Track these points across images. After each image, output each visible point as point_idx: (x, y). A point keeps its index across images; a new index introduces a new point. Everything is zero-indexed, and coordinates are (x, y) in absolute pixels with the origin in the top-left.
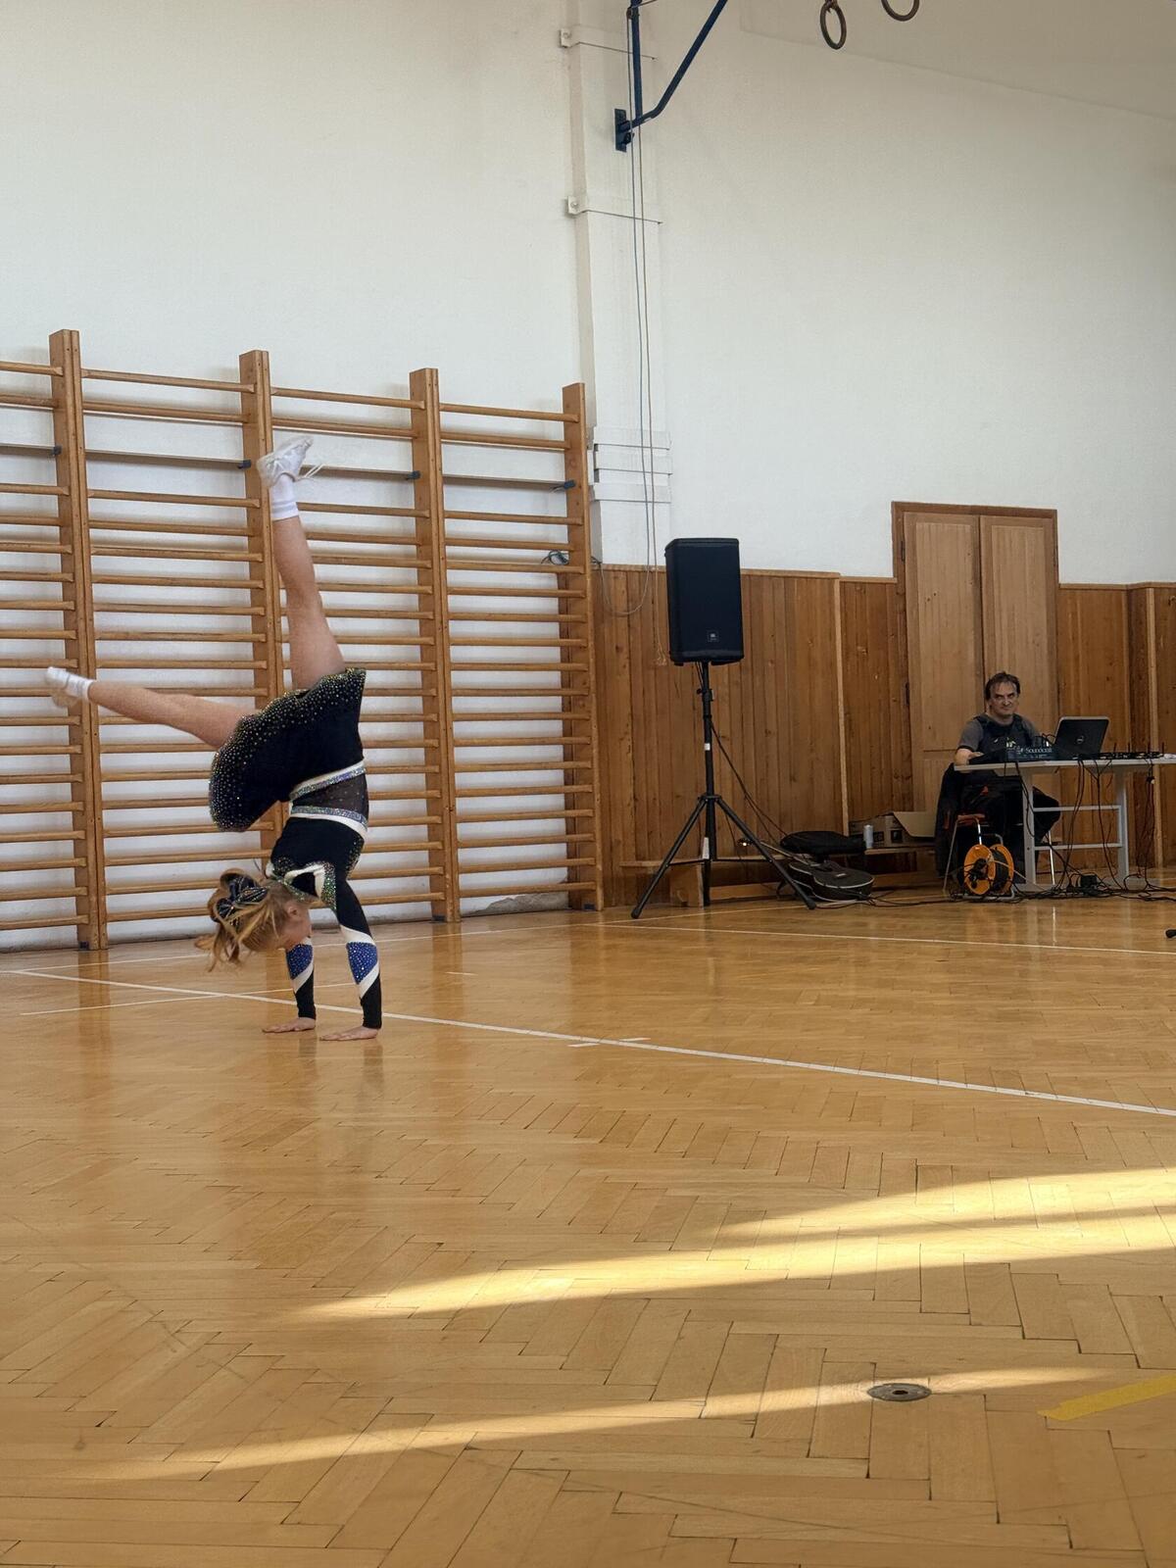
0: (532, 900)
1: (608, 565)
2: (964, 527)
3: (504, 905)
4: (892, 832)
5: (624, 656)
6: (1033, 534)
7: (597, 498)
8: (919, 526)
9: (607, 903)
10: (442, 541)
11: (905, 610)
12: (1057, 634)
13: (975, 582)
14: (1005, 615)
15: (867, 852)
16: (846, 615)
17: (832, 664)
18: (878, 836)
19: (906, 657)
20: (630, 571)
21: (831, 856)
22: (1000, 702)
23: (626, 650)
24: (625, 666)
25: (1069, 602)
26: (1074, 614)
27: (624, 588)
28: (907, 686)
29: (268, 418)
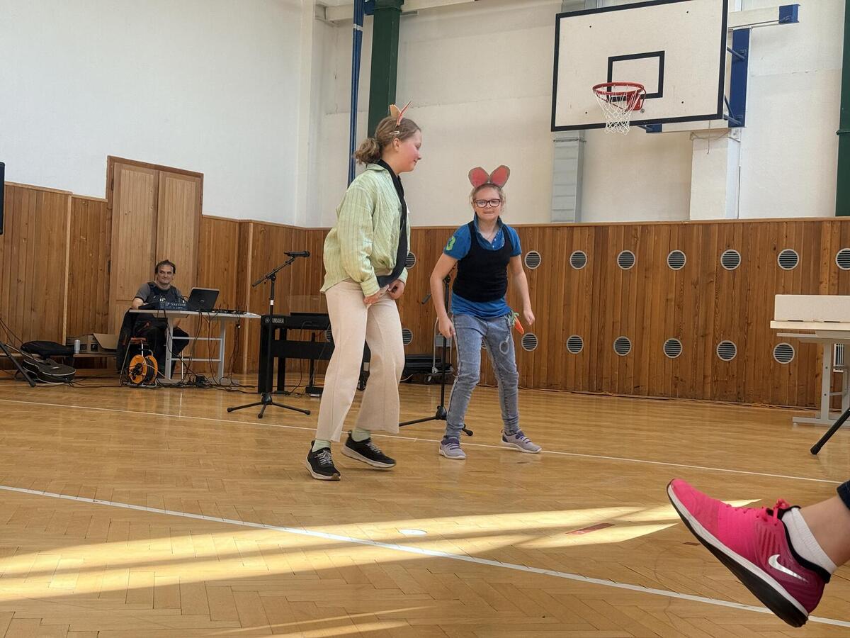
2: (150, 177)
4: (92, 345)
6: (190, 185)
8: (123, 171)
11: (111, 218)
12: (199, 242)
13: (154, 207)
14: (170, 228)
15: (74, 356)
16: (75, 217)
17: (64, 245)
18: (83, 347)
19: (110, 245)
21: (51, 356)
22: (162, 275)
25: (207, 225)
26: (210, 232)
28: (109, 262)
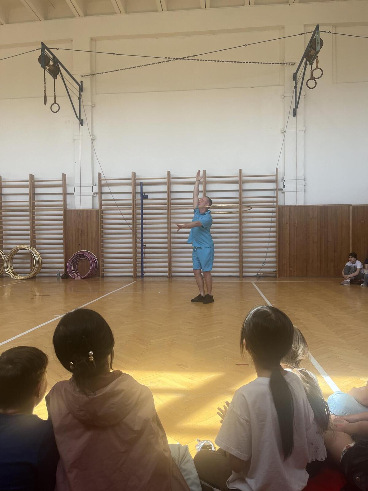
0: (267, 275)
1: (286, 206)
3: (260, 275)
5: (288, 225)
7: (284, 191)
9: (279, 277)
10: (241, 203)
20: (291, 207)
23: (289, 223)
24: (288, 227)
27: (289, 210)
29: (205, 182)
